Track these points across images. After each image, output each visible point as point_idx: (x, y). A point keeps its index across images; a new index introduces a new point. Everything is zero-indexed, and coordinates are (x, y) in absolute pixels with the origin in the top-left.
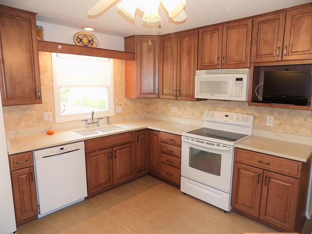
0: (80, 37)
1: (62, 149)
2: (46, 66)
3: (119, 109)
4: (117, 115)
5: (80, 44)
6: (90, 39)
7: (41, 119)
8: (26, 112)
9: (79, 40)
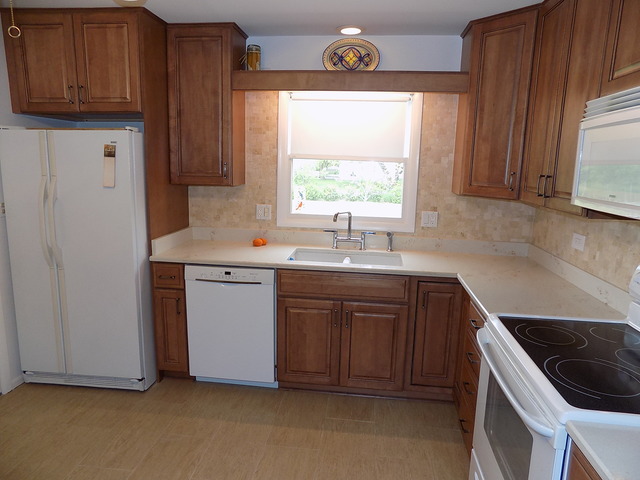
0: (339, 52)
1: (229, 273)
2: (267, 118)
3: (430, 219)
4: (422, 231)
5: (340, 67)
6: (363, 53)
7: (251, 216)
8: (230, 200)
9: (336, 59)
